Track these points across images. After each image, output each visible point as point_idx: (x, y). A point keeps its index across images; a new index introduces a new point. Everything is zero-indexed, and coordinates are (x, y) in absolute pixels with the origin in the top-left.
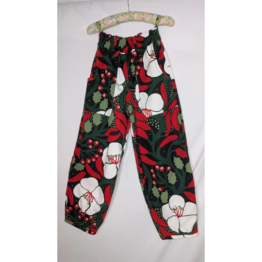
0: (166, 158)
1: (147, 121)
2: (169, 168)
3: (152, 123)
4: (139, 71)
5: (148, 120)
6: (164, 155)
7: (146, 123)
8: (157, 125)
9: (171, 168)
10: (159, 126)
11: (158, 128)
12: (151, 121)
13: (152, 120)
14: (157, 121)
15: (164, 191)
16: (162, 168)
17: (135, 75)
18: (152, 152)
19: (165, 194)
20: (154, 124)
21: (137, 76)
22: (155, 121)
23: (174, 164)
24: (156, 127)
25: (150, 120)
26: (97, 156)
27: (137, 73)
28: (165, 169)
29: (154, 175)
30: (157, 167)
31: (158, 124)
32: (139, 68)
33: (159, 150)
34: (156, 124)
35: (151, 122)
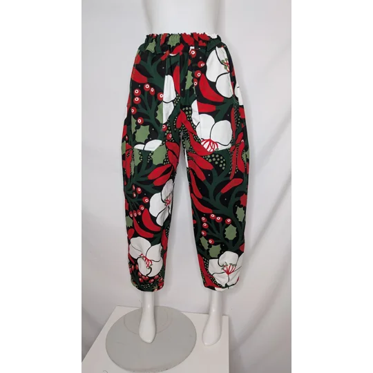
0: (227, 207)
1: (209, 156)
2: (229, 221)
3: (216, 160)
4: (198, 79)
5: (211, 155)
6: (226, 204)
7: (205, 159)
8: (222, 164)
9: (232, 220)
10: (224, 165)
11: (223, 168)
12: (215, 157)
13: (217, 156)
14: (223, 158)
15: (215, 244)
16: (219, 218)
17: (193, 85)
18: (208, 197)
19: (217, 248)
20: (219, 162)
21: (196, 87)
22: (221, 158)
23: (236, 215)
24: (221, 166)
25: (213, 156)
26: (143, 208)
27: (196, 84)
28: (223, 221)
29: (205, 225)
30: (213, 216)
31: (224, 162)
32: (199, 75)
33: (219, 196)
34: (222, 162)
35: (214, 159)
